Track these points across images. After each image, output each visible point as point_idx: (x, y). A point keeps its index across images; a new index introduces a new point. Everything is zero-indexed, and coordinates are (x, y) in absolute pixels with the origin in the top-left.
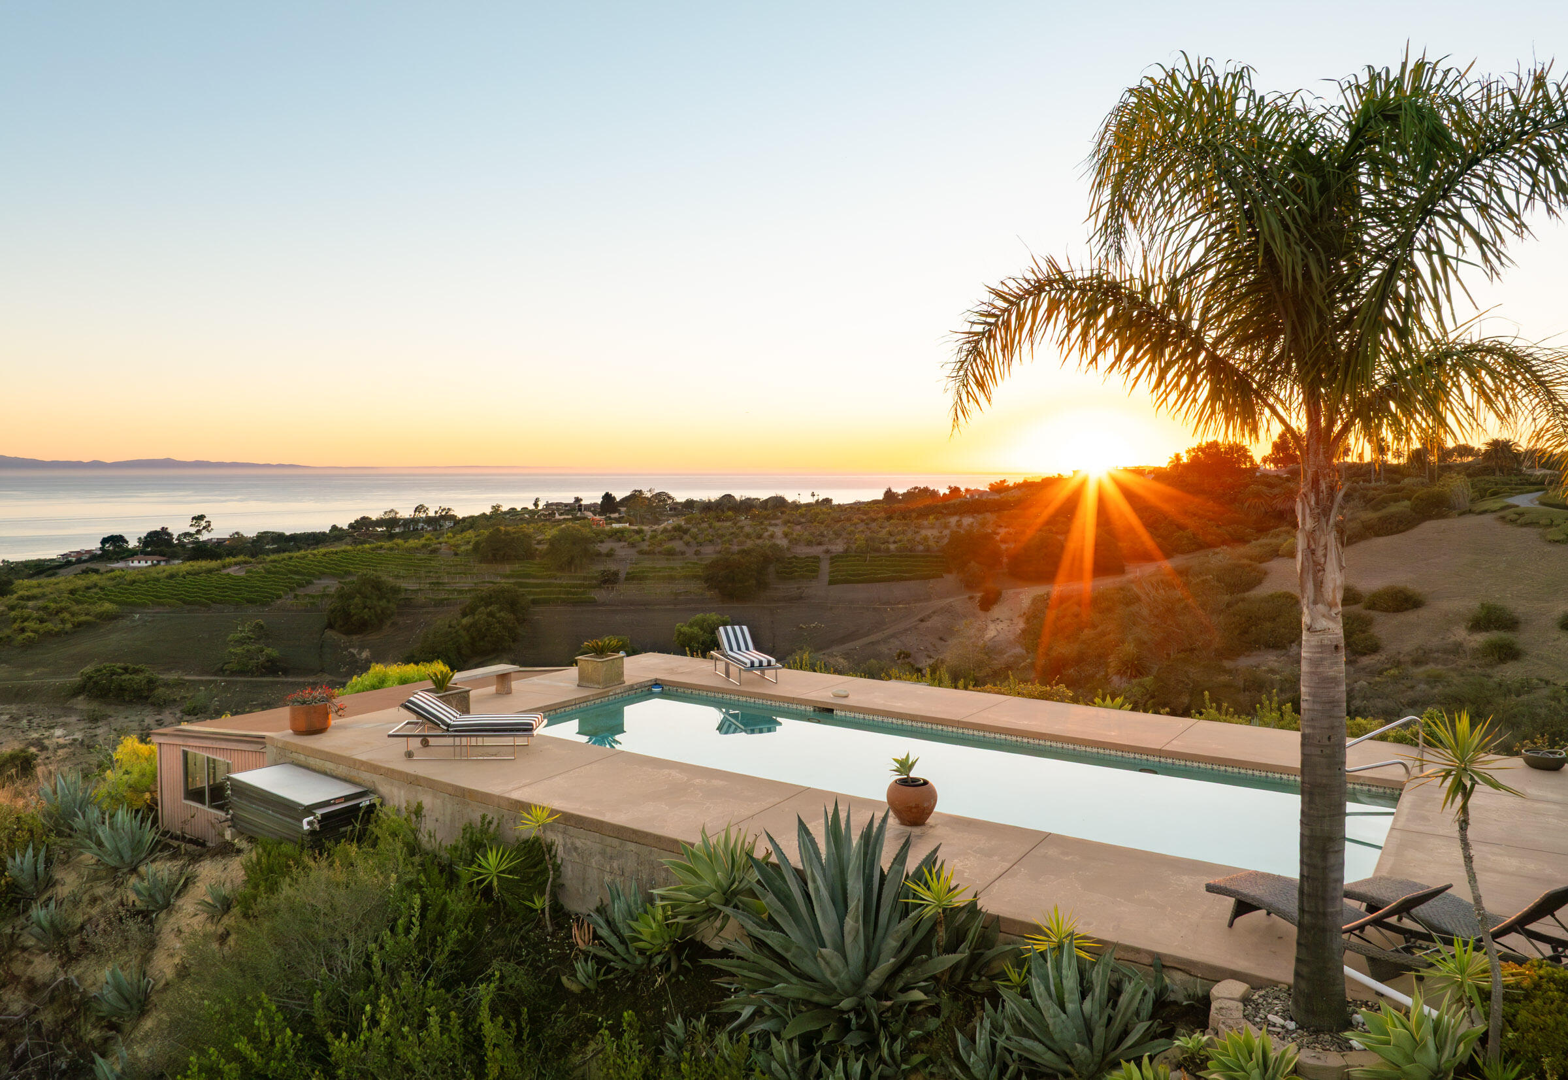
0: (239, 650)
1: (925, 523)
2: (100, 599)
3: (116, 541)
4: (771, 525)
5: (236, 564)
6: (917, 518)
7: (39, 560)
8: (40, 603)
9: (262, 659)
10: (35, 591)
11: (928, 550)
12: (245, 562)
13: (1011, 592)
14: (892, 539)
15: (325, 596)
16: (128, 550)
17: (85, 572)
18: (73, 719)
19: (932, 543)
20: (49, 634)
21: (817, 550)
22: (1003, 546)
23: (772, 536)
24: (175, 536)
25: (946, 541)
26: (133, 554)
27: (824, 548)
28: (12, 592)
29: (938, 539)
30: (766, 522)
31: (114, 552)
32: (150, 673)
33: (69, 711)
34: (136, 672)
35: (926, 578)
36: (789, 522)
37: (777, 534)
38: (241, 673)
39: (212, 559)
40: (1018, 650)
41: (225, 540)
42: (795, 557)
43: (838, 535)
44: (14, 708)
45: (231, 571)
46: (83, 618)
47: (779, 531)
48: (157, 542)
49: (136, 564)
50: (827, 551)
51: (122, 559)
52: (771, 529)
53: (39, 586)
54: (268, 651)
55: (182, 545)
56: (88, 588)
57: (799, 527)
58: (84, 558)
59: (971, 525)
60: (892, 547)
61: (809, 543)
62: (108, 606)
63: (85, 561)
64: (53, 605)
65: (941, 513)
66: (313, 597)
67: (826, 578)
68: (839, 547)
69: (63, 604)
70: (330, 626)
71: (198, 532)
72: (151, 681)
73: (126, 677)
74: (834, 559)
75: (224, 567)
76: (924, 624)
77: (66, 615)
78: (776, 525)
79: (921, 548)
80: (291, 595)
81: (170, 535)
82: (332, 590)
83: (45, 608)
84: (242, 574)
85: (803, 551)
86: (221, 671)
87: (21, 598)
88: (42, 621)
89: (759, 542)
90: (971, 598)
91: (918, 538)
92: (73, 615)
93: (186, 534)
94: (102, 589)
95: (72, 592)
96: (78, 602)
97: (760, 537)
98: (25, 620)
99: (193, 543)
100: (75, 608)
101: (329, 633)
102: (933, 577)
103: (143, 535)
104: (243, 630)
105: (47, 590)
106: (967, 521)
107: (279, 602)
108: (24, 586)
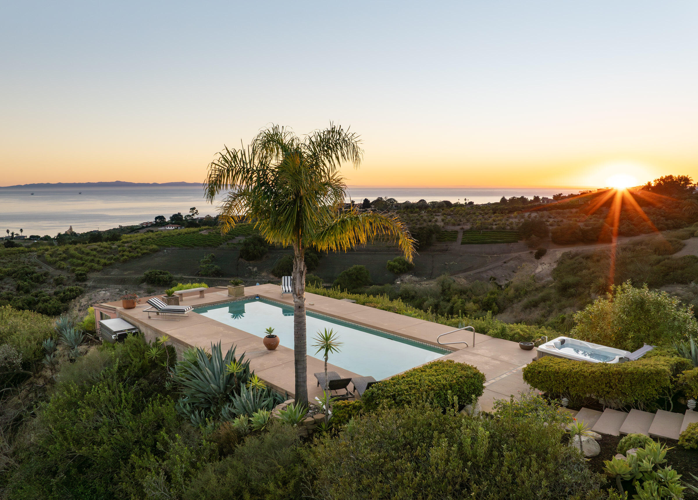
0: (204, 266)
1: (512, 215)
2: (152, 243)
3: (161, 218)
4: (436, 215)
5: (205, 229)
6: (508, 213)
7: (132, 226)
8: (130, 244)
9: (213, 270)
10: (129, 239)
11: (512, 229)
12: (209, 229)
13: (552, 250)
14: (494, 223)
15: (239, 244)
16: (166, 222)
17: (148, 231)
18: (142, 292)
19: (514, 226)
20: (132, 257)
21: (457, 228)
22: (551, 228)
23: (436, 221)
24: (184, 217)
25: (521, 224)
26: (167, 224)
27: (461, 227)
28: (120, 240)
29: (517, 224)
30: (434, 214)
31: (160, 223)
32: (170, 274)
33: (140, 288)
34: (164, 274)
35: (509, 242)
36: (445, 214)
37: (439, 220)
38: (206, 275)
39: (196, 227)
40: (550, 279)
41: (204, 218)
42: (446, 231)
43: (468, 221)
44: (120, 287)
45: (202, 232)
46: (145, 251)
47: (439, 218)
48: (177, 219)
49: (169, 228)
50: (462, 229)
51: (164, 226)
52: (436, 217)
53: (131, 237)
54: (216, 266)
55: (186, 220)
56: (147, 239)
57: (449, 217)
58: (149, 225)
59: (536, 217)
60: (494, 227)
61: (454, 225)
62: (154, 247)
63: (149, 227)
64: (134, 246)
65: (521, 211)
66: (234, 244)
67: (460, 241)
68: (467, 227)
69: (138, 245)
70: (241, 257)
71: (193, 215)
72: (170, 278)
73: (161, 275)
74: (465, 232)
75: (200, 230)
76: (505, 264)
77: (139, 250)
78: (439, 215)
79: (509, 227)
80: (226, 243)
81: (182, 216)
82: (242, 242)
83: (131, 247)
84: (207, 234)
85: (450, 228)
86: (198, 275)
87: (123, 242)
88: (130, 252)
89: (430, 224)
90: (531, 253)
91: (508, 223)
92: (141, 250)
93: (188, 216)
94: (153, 239)
95: (141, 240)
96: (143, 245)
97: (430, 221)
98: (124, 251)
99: (191, 219)
100: (142, 247)
101: (240, 259)
102: (513, 242)
103: (172, 216)
104: (206, 258)
105: (133, 239)
106: (534, 215)
107: (221, 246)
108: (125, 237)
